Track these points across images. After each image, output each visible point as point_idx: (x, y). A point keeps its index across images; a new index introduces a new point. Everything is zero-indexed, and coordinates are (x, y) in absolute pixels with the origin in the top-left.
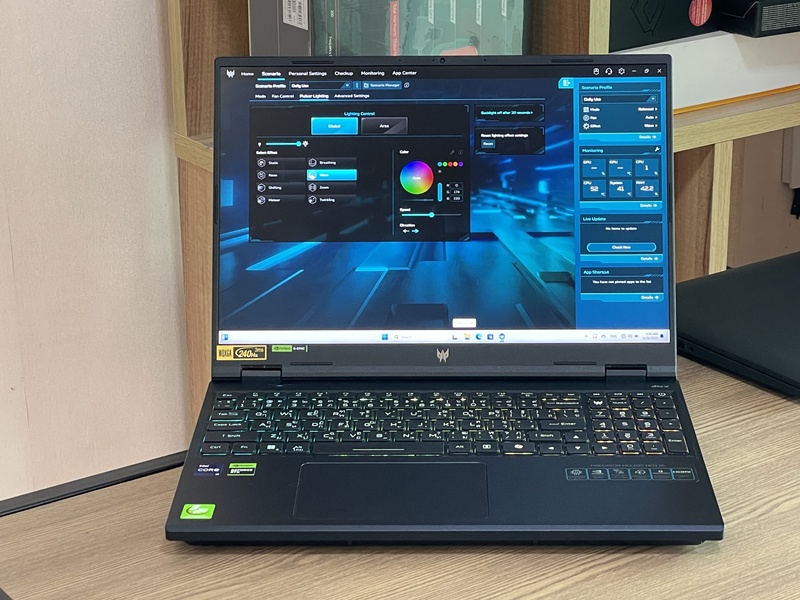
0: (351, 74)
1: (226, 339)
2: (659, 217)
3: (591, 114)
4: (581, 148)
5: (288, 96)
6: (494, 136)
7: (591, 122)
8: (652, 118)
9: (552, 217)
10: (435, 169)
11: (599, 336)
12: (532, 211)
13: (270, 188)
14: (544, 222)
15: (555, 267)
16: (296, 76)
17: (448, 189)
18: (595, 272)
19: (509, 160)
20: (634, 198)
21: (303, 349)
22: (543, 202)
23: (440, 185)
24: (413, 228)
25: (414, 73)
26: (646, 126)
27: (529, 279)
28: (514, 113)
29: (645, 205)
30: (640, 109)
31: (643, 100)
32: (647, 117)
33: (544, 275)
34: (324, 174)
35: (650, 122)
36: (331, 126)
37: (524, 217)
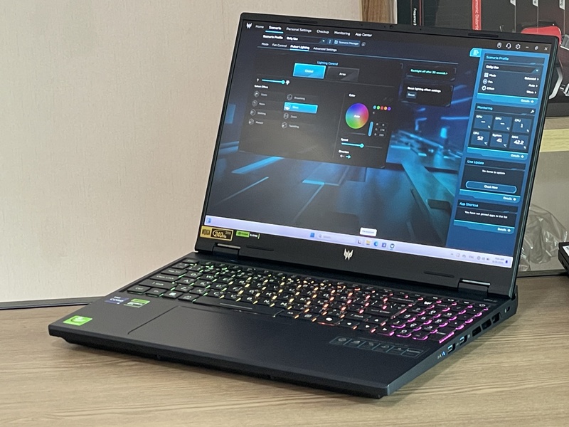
0: (328, 32)
1: (209, 222)
2: (523, 166)
3: (489, 78)
4: (477, 105)
5: (283, 46)
6: (417, 89)
7: (488, 85)
8: (534, 86)
9: (445, 157)
10: (371, 110)
11: (461, 256)
12: (432, 151)
13: (259, 113)
14: (439, 160)
15: (440, 197)
16: (291, 31)
17: (377, 127)
18: (468, 204)
19: (423, 109)
20: (508, 149)
21: (256, 236)
22: (442, 145)
23: (372, 123)
24: (347, 155)
25: (370, 35)
26: (528, 92)
27: (419, 203)
28: (434, 72)
29: (515, 156)
30: (526, 78)
31: (529, 71)
32: (530, 85)
33: (431, 202)
34: (296, 107)
35: (531, 89)
36: (307, 71)
37: (425, 155)
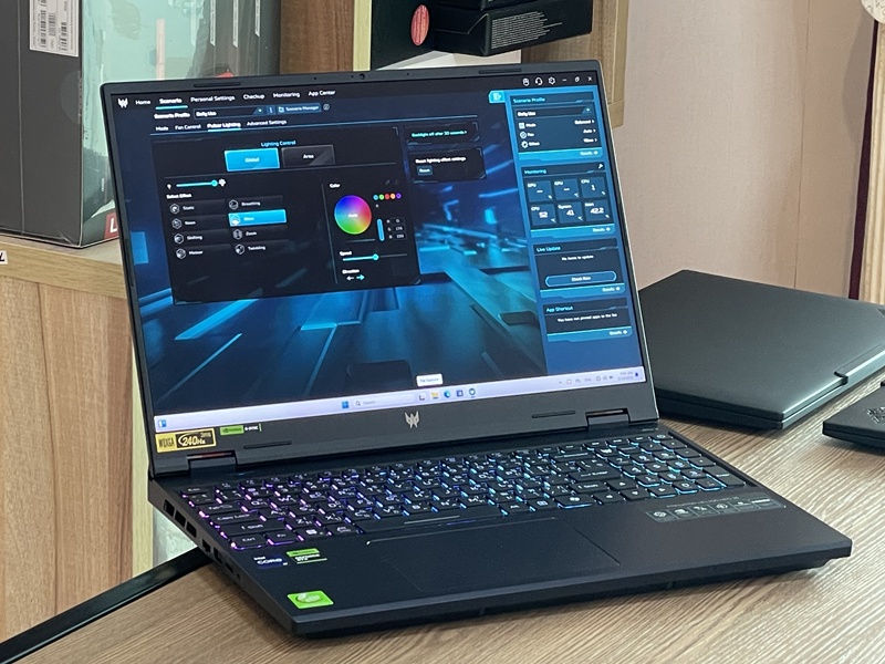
1: (164, 426)
2: (614, 242)
3: (527, 130)
4: (523, 169)
5: (194, 127)
6: (430, 161)
7: (528, 139)
8: (590, 131)
9: (504, 250)
10: (371, 203)
11: (574, 382)
12: (483, 245)
13: (189, 238)
14: (497, 256)
15: (516, 308)
16: (199, 102)
17: (389, 225)
18: (558, 309)
19: (449, 188)
20: (585, 223)
21: (256, 428)
22: (493, 234)
23: (380, 222)
24: (358, 274)
25: (333, 93)
26: (586, 140)
27: (492, 325)
28: (447, 133)
29: (598, 230)
30: (577, 122)
31: (578, 112)
32: (585, 131)
33: (505, 317)
34: (249, 218)
35: (588, 136)
36: (247, 160)
37: (475, 253)
